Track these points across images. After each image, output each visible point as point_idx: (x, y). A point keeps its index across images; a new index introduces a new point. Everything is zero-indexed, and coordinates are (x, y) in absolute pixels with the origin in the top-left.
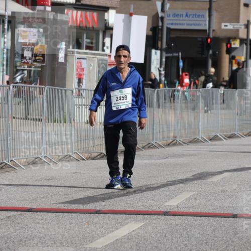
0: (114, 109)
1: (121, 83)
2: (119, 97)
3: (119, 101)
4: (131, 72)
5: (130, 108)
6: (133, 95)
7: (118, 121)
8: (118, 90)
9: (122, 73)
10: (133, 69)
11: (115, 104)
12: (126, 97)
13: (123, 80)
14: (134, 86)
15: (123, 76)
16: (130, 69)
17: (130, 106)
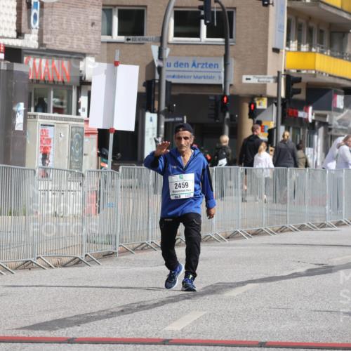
0: (172, 198)
1: (182, 167)
2: (178, 183)
3: (179, 189)
4: (194, 156)
5: (192, 198)
6: (196, 182)
7: (178, 213)
8: (178, 176)
9: (183, 156)
10: (197, 152)
11: (173, 192)
12: (187, 185)
13: (184, 164)
14: (198, 172)
15: (185, 159)
16: (193, 151)
17: (192, 195)
